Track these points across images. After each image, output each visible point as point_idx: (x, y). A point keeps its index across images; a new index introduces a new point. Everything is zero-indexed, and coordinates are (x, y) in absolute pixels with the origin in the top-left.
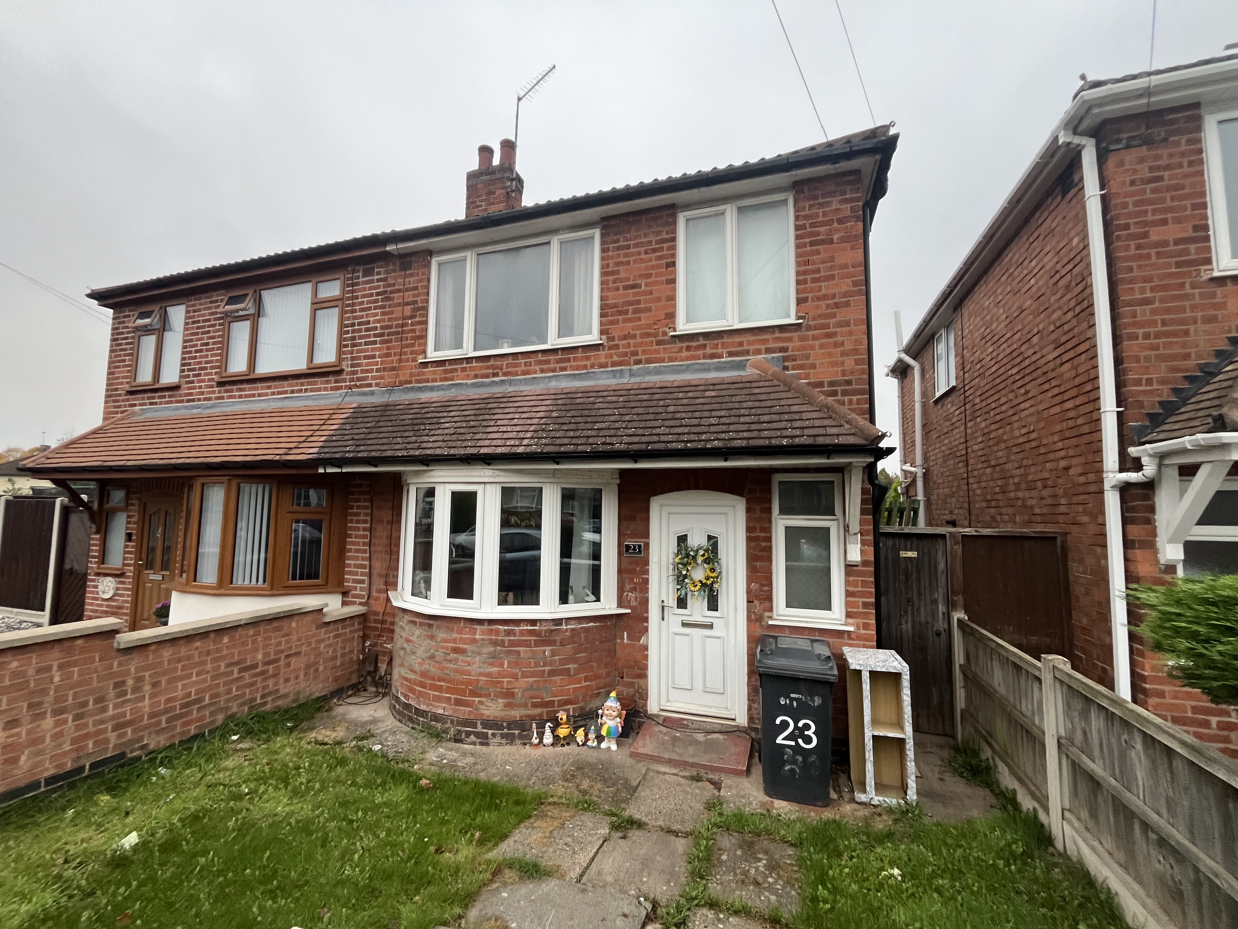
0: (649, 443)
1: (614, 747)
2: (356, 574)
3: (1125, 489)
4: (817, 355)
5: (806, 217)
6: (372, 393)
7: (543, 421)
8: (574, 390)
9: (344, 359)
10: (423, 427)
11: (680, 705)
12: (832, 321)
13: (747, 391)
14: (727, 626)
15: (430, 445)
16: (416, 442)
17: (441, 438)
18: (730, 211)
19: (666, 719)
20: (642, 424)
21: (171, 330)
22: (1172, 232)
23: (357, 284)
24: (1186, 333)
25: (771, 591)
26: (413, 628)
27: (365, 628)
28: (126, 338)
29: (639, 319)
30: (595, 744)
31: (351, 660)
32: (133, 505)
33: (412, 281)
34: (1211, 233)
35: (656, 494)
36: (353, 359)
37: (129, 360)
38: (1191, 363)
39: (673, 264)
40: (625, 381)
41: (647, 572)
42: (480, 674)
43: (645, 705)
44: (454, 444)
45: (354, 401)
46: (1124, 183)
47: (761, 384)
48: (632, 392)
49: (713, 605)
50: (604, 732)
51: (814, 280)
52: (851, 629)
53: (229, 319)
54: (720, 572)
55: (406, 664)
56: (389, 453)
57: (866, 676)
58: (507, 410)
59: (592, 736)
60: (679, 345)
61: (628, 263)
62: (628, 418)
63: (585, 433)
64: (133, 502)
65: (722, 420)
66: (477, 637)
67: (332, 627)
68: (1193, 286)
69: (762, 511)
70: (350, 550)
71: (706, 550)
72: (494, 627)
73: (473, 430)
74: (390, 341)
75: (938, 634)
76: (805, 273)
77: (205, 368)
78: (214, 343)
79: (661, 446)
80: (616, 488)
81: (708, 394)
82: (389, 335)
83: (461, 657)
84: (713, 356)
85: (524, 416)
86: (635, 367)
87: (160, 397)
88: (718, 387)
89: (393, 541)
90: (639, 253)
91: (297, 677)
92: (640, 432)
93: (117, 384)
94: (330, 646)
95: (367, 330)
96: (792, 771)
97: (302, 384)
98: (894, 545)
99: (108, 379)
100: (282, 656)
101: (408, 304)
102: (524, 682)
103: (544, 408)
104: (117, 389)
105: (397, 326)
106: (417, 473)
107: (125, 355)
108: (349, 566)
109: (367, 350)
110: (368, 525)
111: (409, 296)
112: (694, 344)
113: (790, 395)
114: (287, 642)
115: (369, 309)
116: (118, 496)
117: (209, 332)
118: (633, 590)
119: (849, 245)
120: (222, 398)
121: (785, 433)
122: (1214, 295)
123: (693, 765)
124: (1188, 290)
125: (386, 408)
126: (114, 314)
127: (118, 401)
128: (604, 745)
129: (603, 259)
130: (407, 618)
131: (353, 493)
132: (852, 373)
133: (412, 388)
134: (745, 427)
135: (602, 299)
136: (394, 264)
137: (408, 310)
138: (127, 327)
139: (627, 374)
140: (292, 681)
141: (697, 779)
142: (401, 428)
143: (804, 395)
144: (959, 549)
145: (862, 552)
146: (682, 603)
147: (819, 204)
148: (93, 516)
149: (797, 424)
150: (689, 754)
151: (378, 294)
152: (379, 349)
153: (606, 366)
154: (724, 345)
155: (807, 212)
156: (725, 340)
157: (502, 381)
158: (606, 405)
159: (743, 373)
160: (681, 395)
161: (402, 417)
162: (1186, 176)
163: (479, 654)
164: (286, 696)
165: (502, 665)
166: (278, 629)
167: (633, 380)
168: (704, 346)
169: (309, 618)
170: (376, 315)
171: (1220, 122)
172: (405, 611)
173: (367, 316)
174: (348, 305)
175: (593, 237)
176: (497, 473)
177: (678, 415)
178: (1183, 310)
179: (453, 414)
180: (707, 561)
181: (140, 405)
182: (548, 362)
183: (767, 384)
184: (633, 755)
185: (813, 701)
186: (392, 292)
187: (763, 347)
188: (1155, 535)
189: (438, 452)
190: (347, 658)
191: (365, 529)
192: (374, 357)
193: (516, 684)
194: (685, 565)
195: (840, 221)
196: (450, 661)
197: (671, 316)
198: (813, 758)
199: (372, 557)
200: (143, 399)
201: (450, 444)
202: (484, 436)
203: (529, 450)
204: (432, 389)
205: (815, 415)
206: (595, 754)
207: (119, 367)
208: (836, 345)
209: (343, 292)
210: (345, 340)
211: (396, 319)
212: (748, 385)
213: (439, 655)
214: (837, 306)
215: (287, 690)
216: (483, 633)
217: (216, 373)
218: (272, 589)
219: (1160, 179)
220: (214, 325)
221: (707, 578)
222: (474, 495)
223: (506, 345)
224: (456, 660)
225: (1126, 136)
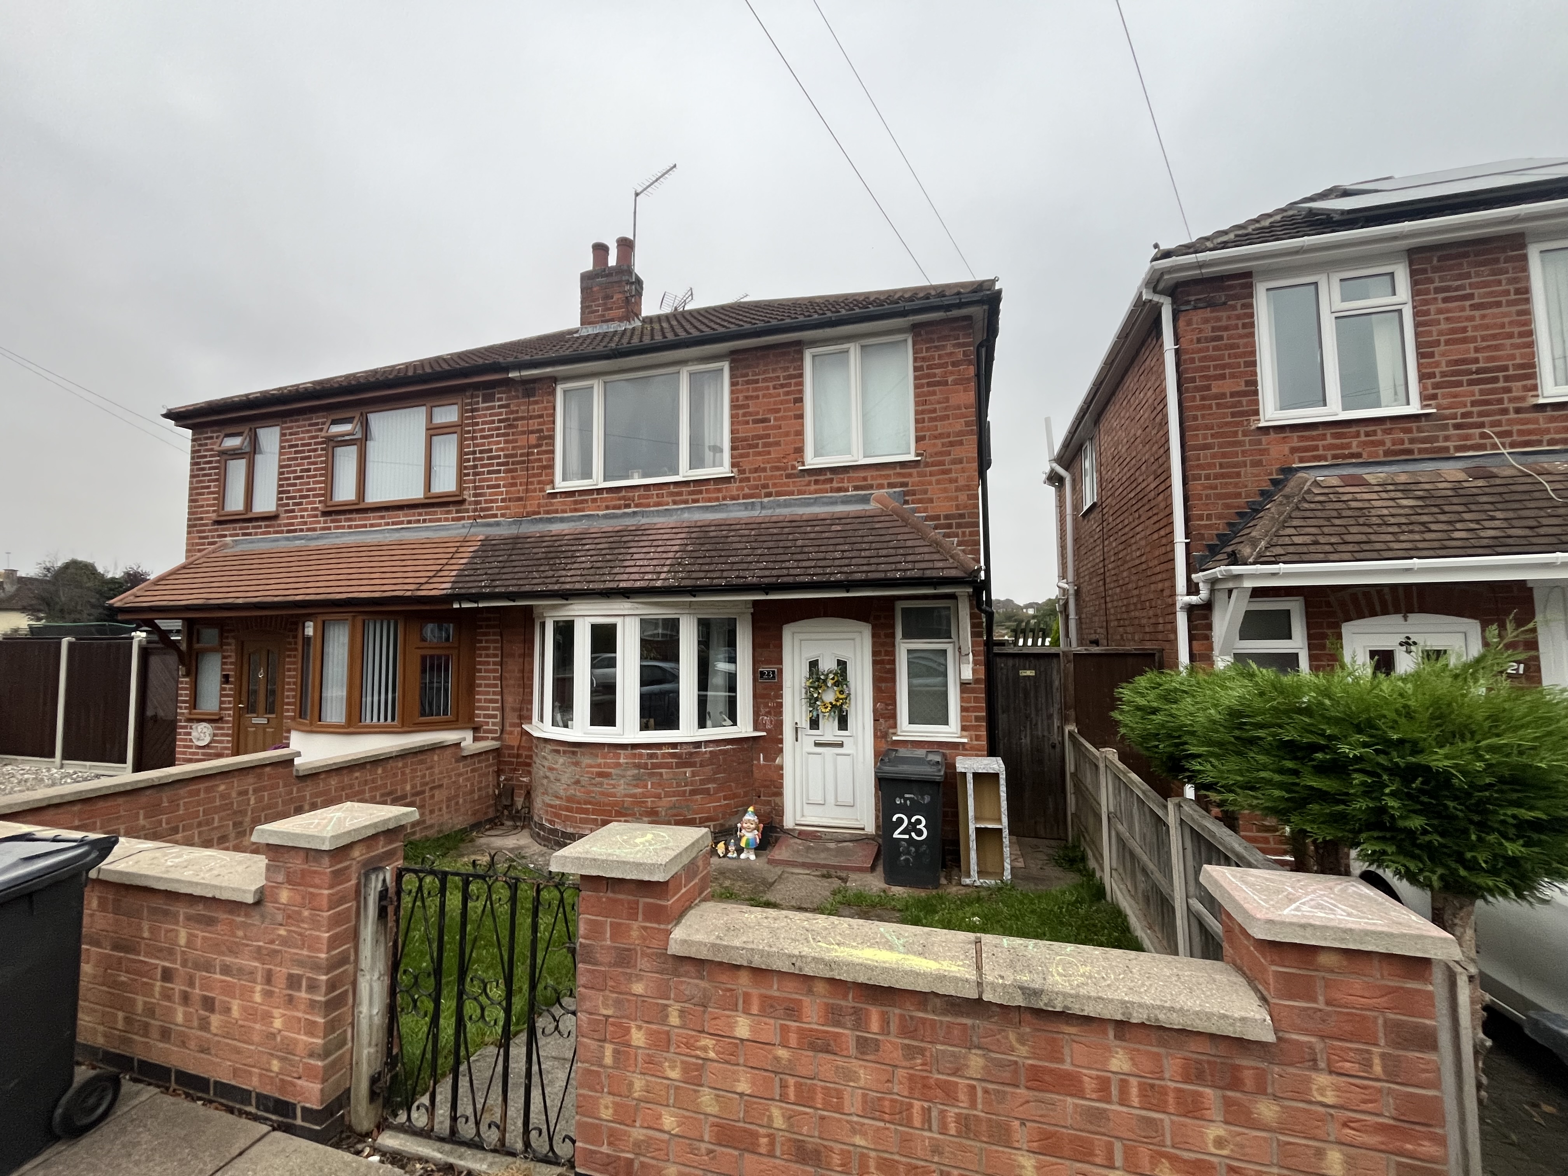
0: (779, 576)
1: (753, 857)
2: (487, 709)
3: (1191, 609)
4: (933, 491)
5: (924, 359)
6: (498, 524)
7: (678, 555)
8: (707, 523)
9: (465, 489)
10: (558, 561)
11: (813, 819)
12: (947, 459)
13: (868, 526)
14: (856, 743)
15: (569, 579)
16: (553, 576)
17: (579, 572)
18: (854, 350)
19: (801, 833)
20: (773, 558)
21: (260, 453)
22: (1227, 386)
23: (477, 410)
24: (1238, 475)
25: (895, 709)
26: (557, 757)
27: (499, 763)
28: (210, 462)
29: (769, 453)
30: (735, 855)
31: (488, 796)
32: (229, 644)
33: (536, 409)
34: (1259, 388)
35: (788, 622)
36: (475, 488)
37: (215, 486)
38: (1242, 501)
39: (801, 400)
40: (756, 513)
41: (781, 696)
42: (626, 796)
43: (782, 821)
44: (592, 578)
45: (481, 533)
46: (1192, 341)
47: (882, 518)
48: (763, 525)
49: (843, 723)
50: (743, 844)
51: (932, 420)
52: (965, 740)
53: (331, 444)
54: (849, 694)
55: (550, 791)
56: (527, 588)
57: (970, 778)
58: (642, 544)
59: (732, 848)
60: (807, 479)
61: (757, 397)
62: (759, 552)
63: (720, 567)
64: (229, 641)
65: (846, 554)
66: (622, 761)
67: (469, 761)
68: (1245, 434)
69: (886, 636)
70: (480, 685)
71: (836, 674)
72: (637, 751)
73: (610, 564)
74: (515, 470)
75: (1054, 746)
76: (923, 412)
77: (308, 496)
78: (315, 470)
79: (790, 579)
80: (750, 617)
81: (834, 528)
82: (513, 464)
83: (605, 781)
84: (839, 490)
85: (659, 549)
86: (766, 500)
87: (254, 527)
88: (843, 521)
89: (526, 675)
90: (768, 388)
91: (440, 810)
92: (771, 565)
93: (201, 513)
94: (467, 779)
95: (489, 458)
96: (907, 860)
97: (420, 514)
98: (1014, 666)
99: (190, 507)
100: (427, 788)
101: (532, 432)
102: (666, 802)
103: (678, 542)
104: (201, 519)
105: (522, 455)
106: (554, 607)
107: (209, 481)
108: (480, 701)
109: (491, 480)
110: (499, 659)
111: (534, 424)
112: (822, 478)
113: (906, 530)
114: (431, 775)
115: (492, 436)
116: (210, 636)
117: (309, 457)
118: (768, 714)
119: (961, 387)
120: (329, 528)
121: (899, 566)
122: (1259, 442)
123: (824, 866)
124: (1240, 437)
125: (515, 541)
126: (193, 435)
127: (204, 531)
128: (743, 856)
129: (732, 392)
130: (549, 747)
131: (481, 627)
132: (965, 507)
133: (541, 519)
134: (865, 561)
135: (732, 432)
136: (517, 391)
137: (533, 439)
138: (212, 450)
139: (758, 507)
140: (437, 813)
141: (827, 876)
142: (536, 562)
143: (919, 530)
144: (1071, 666)
145: (974, 671)
146: (814, 724)
147: (936, 347)
148: (183, 658)
149: (909, 558)
150: (822, 858)
151: (500, 421)
152: (503, 479)
153: (738, 499)
154: (850, 480)
155: (924, 354)
156: (851, 475)
157: (634, 513)
158: (737, 539)
159: (867, 507)
160: (809, 529)
161: (535, 550)
162: (1241, 337)
163: (624, 776)
164: (431, 826)
165: (646, 786)
166: (422, 762)
167: (764, 513)
168: (831, 480)
169: (449, 751)
170: (499, 443)
171: (1268, 290)
172: (546, 740)
173: (489, 443)
174: (469, 432)
175: (722, 370)
176: (636, 605)
177: (806, 549)
178: (1236, 454)
179: (587, 547)
180: (837, 684)
181: (231, 536)
182: (680, 494)
183: (887, 518)
184: (771, 862)
185: (923, 799)
186: (515, 419)
187: (885, 482)
188: (1212, 649)
189: (578, 586)
190: (484, 793)
191: (495, 663)
192: (498, 486)
193: (660, 804)
194: (816, 688)
195: (954, 364)
196: (595, 785)
197: (800, 450)
198: (924, 847)
199: (505, 691)
200: (235, 529)
201: (589, 578)
202: (622, 570)
203: (666, 584)
204: (562, 520)
205: (926, 550)
206: (735, 864)
207: (202, 494)
208: (951, 481)
209: (462, 417)
210: (466, 468)
211: (520, 448)
212: (870, 519)
213: (585, 780)
214: (952, 444)
215: (433, 821)
216: (626, 757)
217: (320, 502)
218: (403, 726)
219: (1220, 338)
220: (315, 450)
221: (837, 700)
222: (613, 627)
223: (636, 475)
224: (601, 784)
225: (1193, 298)
